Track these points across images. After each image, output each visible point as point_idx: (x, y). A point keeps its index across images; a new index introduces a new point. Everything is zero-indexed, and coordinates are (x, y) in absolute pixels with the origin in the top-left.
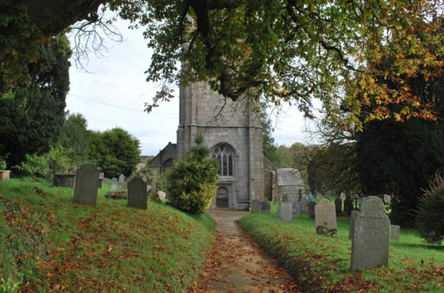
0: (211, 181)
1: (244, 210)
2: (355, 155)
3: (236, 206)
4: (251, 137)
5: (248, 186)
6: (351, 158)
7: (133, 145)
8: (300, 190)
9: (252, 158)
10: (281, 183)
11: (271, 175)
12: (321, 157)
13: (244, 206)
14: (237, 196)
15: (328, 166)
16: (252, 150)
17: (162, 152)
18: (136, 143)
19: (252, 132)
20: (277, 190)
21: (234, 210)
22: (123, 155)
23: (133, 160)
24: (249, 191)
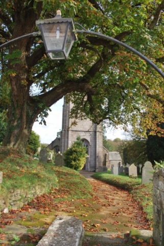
0: (84, 157)
1: (93, 171)
2: (146, 146)
3: (89, 170)
4: (97, 136)
5: (95, 160)
6: (144, 148)
7: (37, 138)
8: (120, 163)
9: (97, 146)
10: (110, 159)
11: (106, 155)
12: (130, 147)
13: (93, 169)
14: (90, 165)
15: (134, 151)
16: (97, 143)
17: (53, 142)
18: (38, 137)
19: (98, 134)
20: (108, 162)
21: (88, 171)
22: (32, 143)
23: (36, 145)
24: (95, 162)
